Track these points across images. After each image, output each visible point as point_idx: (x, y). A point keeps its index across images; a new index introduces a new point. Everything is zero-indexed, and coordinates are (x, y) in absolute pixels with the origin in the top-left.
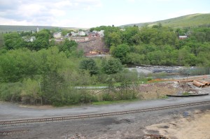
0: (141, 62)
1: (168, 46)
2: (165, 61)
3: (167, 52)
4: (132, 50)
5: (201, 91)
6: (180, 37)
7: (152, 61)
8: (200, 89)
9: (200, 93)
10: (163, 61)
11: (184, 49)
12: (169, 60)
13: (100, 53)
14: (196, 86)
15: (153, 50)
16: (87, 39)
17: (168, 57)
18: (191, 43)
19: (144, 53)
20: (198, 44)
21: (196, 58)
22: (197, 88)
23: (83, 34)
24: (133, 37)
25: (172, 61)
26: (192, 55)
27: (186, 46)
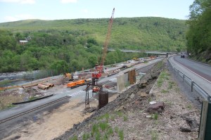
1: (10, 52)
2: (6, 68)
3: (8, 58)
5: (46, 93)
6: (21, 41)
8: (45, 91)
9: (46, 95)
10: (3, 67)
11: (26, 53)
12: (10, 66)
14: (42, 89)
17: (9, 63)
18: (32, 48)
20: (39, 48)
21: (38, 62)
22: (42, 91)
25: (14, 67)
26: (35, 59)
27: (27, 51)
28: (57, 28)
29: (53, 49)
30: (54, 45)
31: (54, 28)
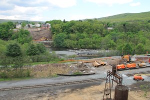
0: (73, 46)
1: (96, 35)
3: (94, 39)
4: (68, 38)
7: (82, 46)
10: (89, 46)
11: (107, 37)
12: (94, 45)
13: (46, 40)
15: (84, 37)
16: (39, 29)
17: (94, 43)
19: (77, 39)
20: (118, 33)
21: (115, 44)
23: (39, 25)
24: (71, 28)
25: (96, 46)
26: (112, 41)
27: (109, 35)
28: (141, 19)
29: (129, 34)
30: (132, 31)
31: (139, 19)
